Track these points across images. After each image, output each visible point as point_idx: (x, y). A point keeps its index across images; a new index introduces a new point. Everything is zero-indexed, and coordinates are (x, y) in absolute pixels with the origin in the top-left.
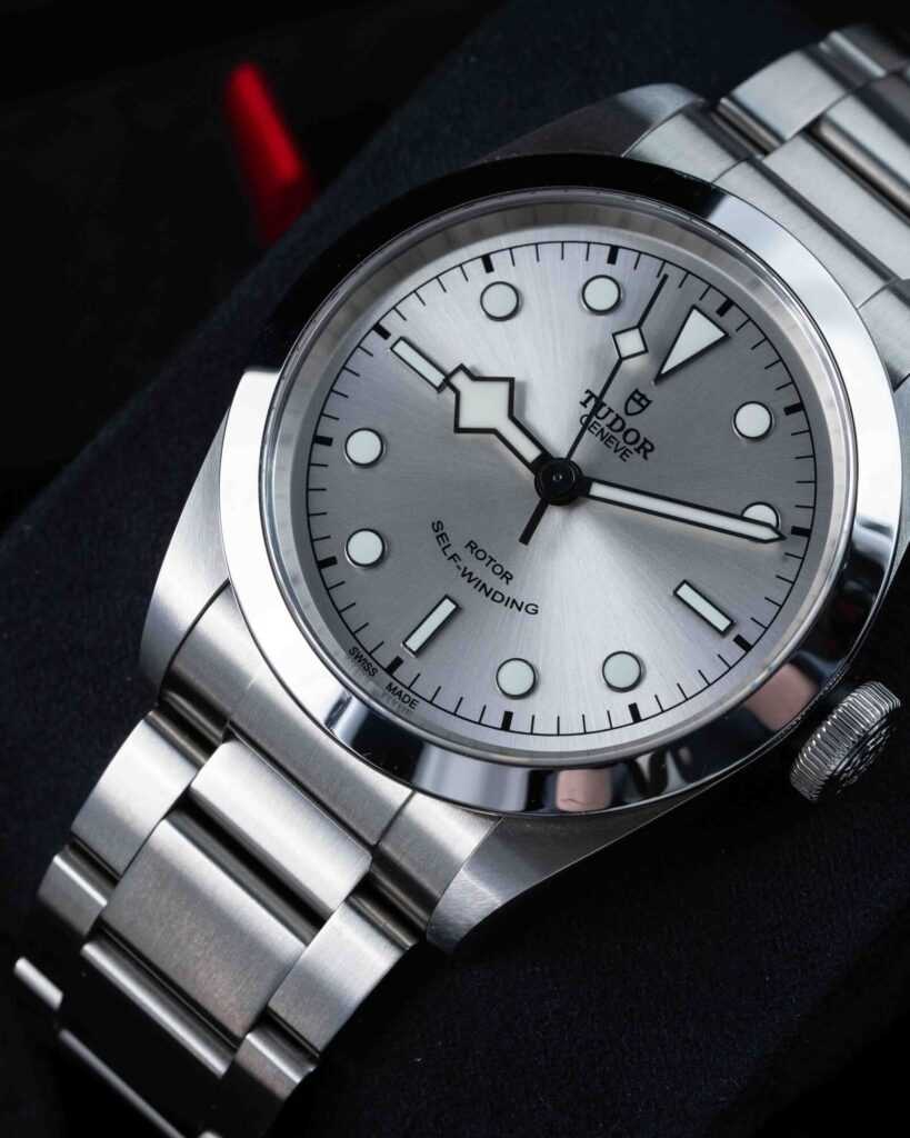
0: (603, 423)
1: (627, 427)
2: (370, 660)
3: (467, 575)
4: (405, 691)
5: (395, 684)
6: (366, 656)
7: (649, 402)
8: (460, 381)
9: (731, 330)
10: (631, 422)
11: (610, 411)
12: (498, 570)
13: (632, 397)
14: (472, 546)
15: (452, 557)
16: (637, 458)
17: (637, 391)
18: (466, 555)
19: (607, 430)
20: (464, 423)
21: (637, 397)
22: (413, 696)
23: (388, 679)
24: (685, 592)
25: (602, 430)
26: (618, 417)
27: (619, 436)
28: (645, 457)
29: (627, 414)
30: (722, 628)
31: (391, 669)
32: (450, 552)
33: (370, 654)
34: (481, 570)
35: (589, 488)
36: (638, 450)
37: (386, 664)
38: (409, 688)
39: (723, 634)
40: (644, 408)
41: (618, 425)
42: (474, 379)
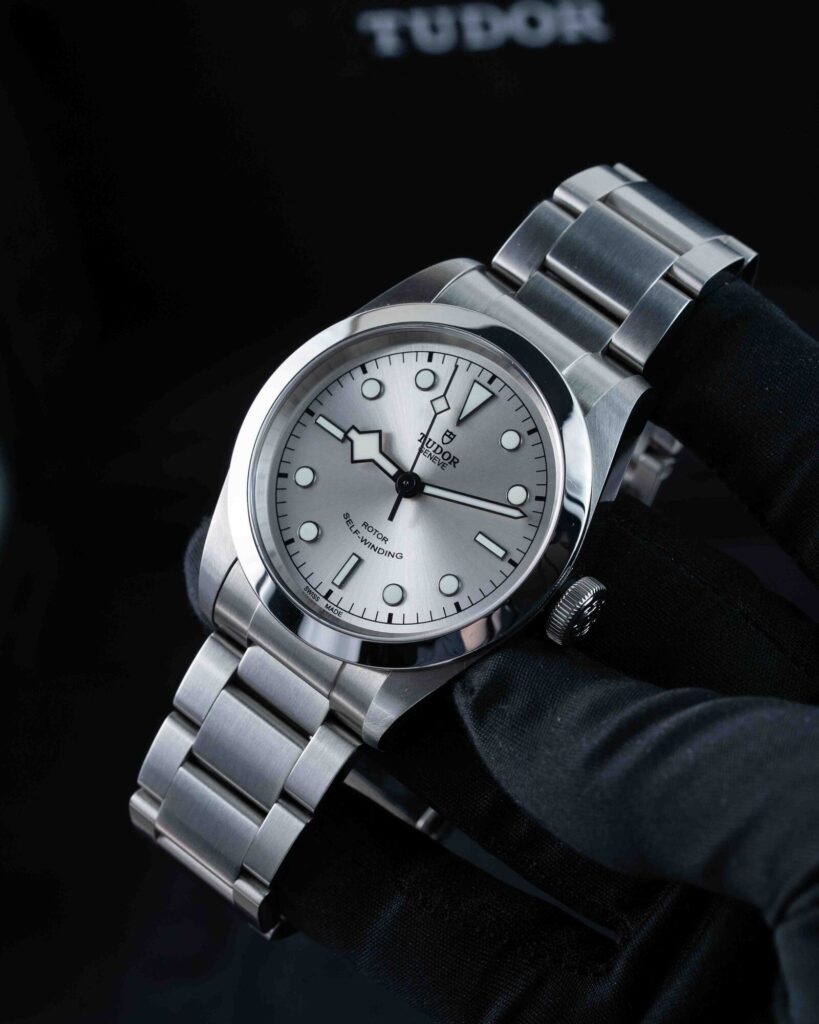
0: (431, 450)
1: (444, 451)
2: (315, 592)
3: (364, 541)
4: (335, 608)
5: (330, 604)
6: (313, 591)
7: (455, 436)
8: (353, 434)
9: (496, 392)
10: (445, 448)
12: (380, 536)
13: (445, 434)
14: (365, 525)
15: (355, 532)
17: (448, 431)
18: (363, 530)
19: (433, 454)
20: (356, 458)
21: (448, 434)
22: (339, 610)
23: (326, 602)
24: (480, 538)
25: (430, 454)
26: (439, 446)
27: (440, 456)
28: (454, 467)
29: (443, 444)
30: (501, 556)
31: (327, 596)
32: (354, 529)
33: (315, 589)
34: (371, 538)
35: (423, 489)
36: (450, 463)
37: (324, 594)
38: (337, 606)
39: (503, 559)
40: (452, 439)
41: (439, 450)
42: (360, 432)
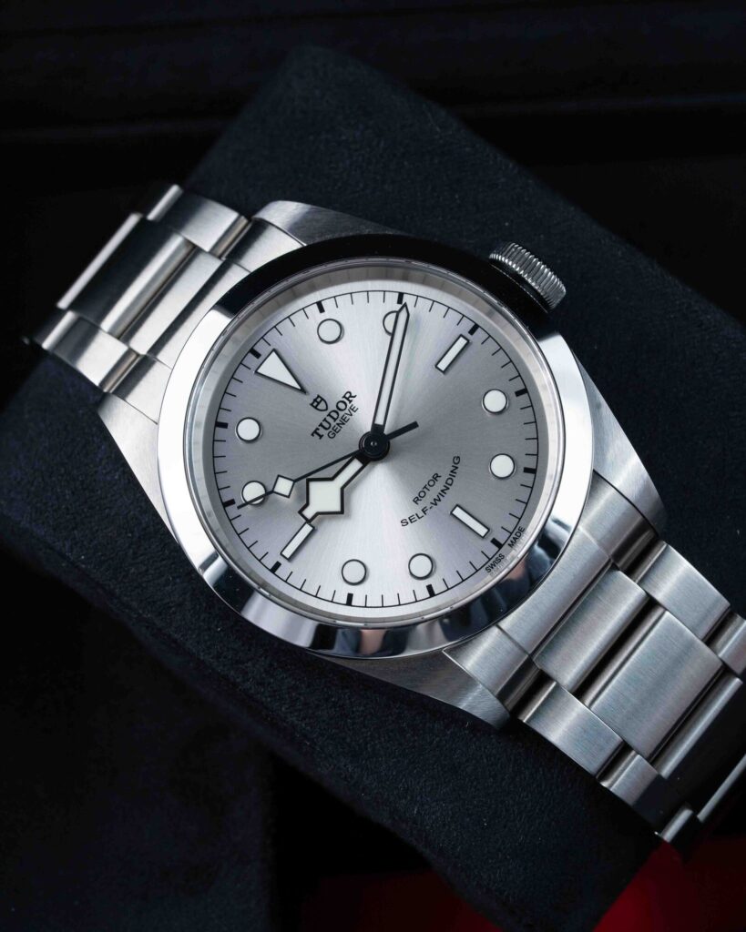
0: (333, 424)
1: (336, 409)
2: (494, 559)
3: (436, 502)
4: (513, 535)
5: (509, 542)
6: (491, 562)
7: (318, 396)
8: (309, 513)
9: (271, 348)
10: (332, 407)
11: (325, 420)
12: (432, 483)
13: (316, 407)
14: (416, 500)
15: (424, 512)
16: (355, 402)
17: (312, 405)
19: (338, 421)
20: (337, 508)
21: (315, 404)
22: (517, 530)
23: (506, 546)
24: (442, 365)
25: (338, 424)
26: (329, 415)
27: (341, 413)
28: (354, 397)
29: (327, 409)
30: (465, 342)
31: (499, 546)
32: (421, 514)
33: (490, 559)
34: (433, 493)
35: (378, 426)
36: (350, 401)
37: (496, 549)
38: (511, 533)
39: (468, 341)
40: (322, 399)
42: (307, 504)
